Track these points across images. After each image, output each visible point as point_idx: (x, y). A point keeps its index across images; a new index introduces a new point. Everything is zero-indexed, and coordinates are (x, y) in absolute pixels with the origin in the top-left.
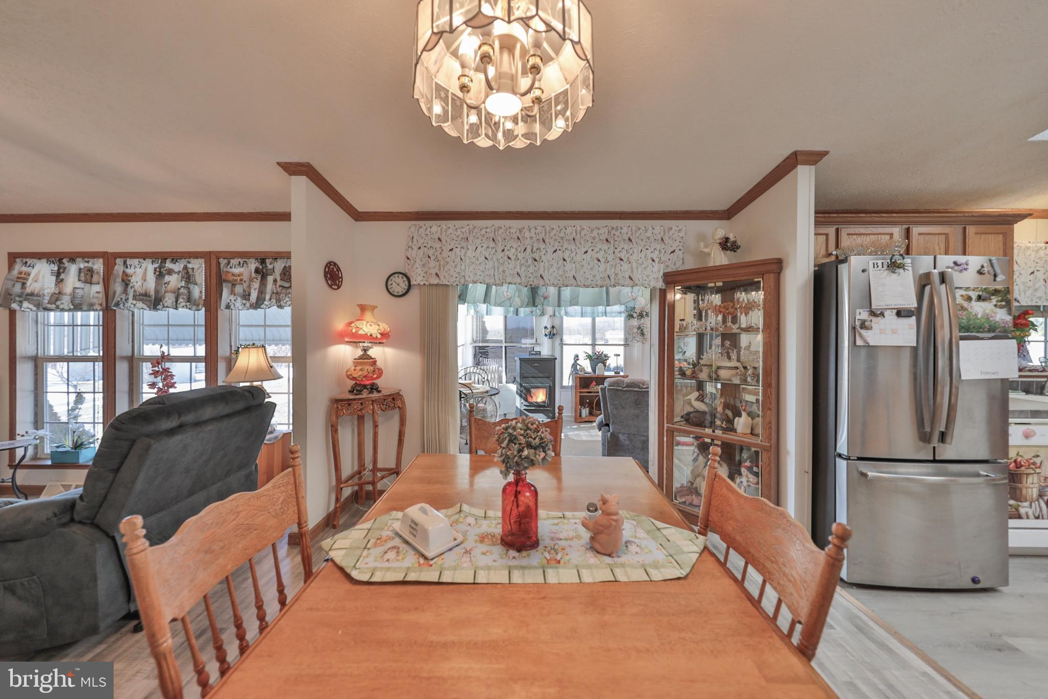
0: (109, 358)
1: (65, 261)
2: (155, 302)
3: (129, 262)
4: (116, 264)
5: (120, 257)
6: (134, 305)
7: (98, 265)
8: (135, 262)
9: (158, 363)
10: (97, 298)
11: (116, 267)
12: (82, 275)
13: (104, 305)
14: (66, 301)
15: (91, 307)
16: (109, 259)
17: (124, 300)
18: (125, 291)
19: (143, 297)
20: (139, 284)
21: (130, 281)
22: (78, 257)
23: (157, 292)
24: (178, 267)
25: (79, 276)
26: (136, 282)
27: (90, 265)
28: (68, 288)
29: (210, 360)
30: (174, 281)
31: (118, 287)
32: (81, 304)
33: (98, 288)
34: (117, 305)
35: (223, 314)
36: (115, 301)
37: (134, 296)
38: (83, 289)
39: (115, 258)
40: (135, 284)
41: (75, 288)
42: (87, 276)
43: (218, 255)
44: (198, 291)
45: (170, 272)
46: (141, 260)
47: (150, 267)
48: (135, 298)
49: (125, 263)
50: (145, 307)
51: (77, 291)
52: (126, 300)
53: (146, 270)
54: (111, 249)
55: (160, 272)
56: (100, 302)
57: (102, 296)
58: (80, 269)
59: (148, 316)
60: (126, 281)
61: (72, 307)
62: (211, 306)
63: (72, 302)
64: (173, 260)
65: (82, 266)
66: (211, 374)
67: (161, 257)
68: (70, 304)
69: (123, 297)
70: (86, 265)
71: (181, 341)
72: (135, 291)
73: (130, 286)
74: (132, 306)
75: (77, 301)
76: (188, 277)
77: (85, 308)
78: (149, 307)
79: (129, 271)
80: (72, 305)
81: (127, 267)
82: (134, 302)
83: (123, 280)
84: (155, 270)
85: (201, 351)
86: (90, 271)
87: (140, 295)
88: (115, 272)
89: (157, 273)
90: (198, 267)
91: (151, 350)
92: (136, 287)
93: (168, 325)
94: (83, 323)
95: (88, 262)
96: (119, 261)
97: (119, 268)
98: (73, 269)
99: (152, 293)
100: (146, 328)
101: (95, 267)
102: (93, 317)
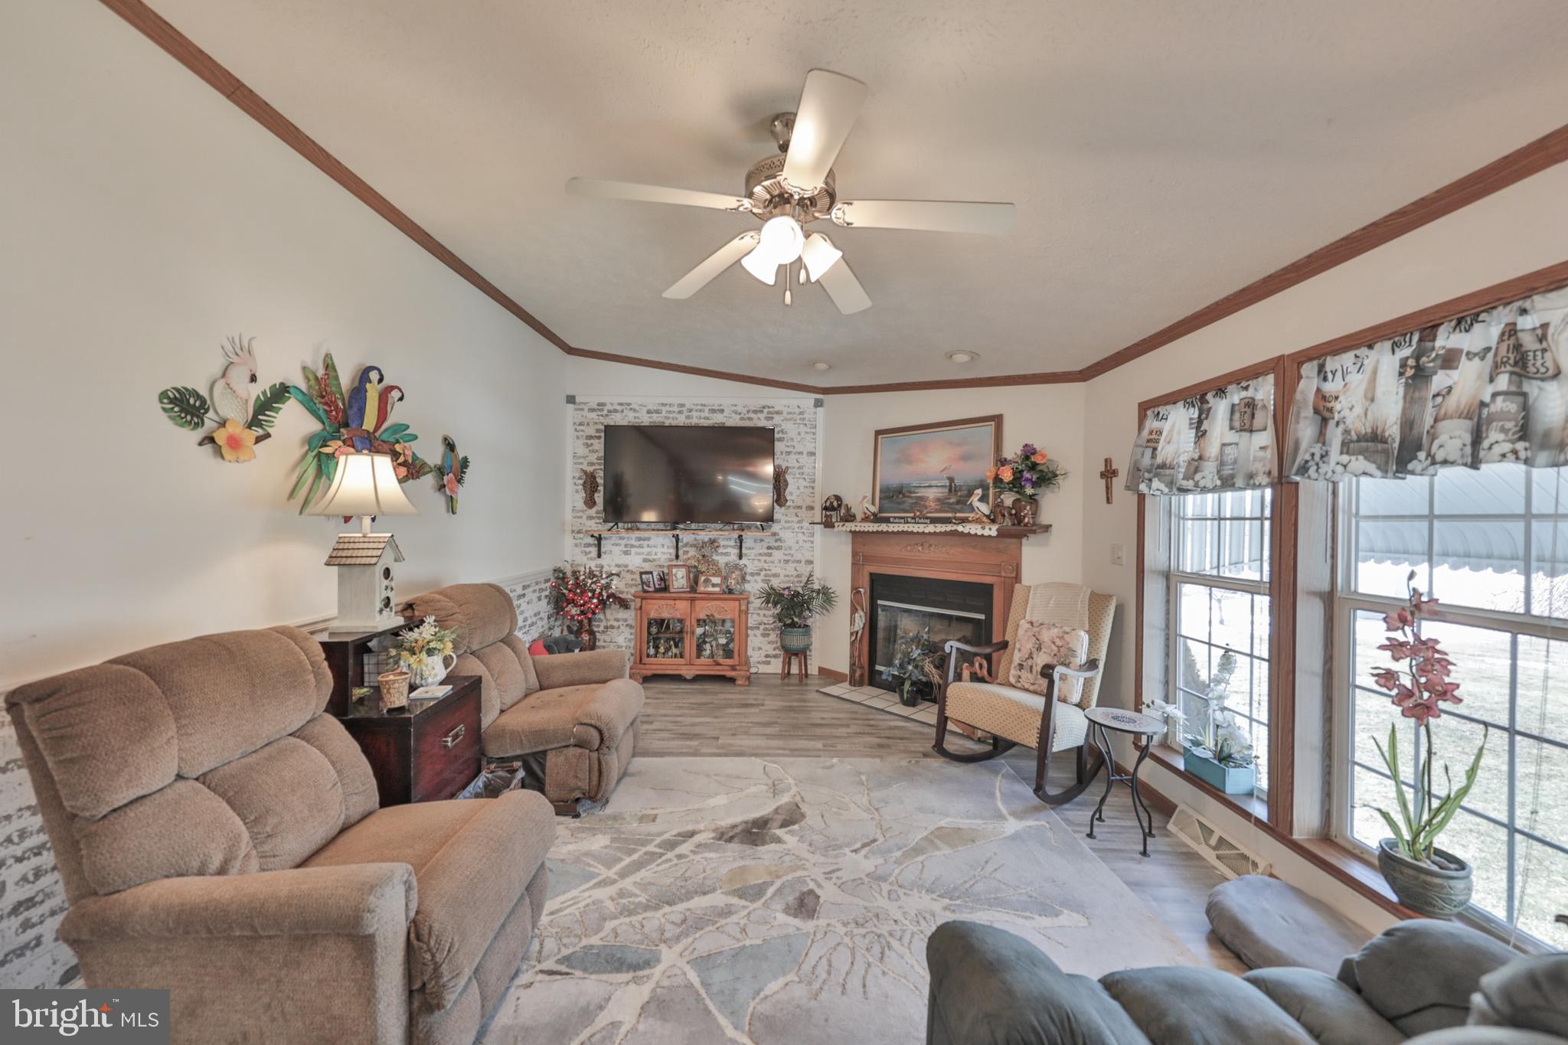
1: (1209, 397)
3: (1331, 364)
4: (1300, 377)
5: (1310, 359)
6: (1345, 466)
7: (1264, 391)
8: (1347, 358)
9: (1404, 621)
10: (1262, 459)
11: (1302, 384)
12: (1237, 416)
13: (1275, 473)
14: (1209, 474)
15: (1250, 482)
17: (1317, 458)
18: (1321, 437)
20: (1358, 410)
21: (1331, 410)
22: (1230, 383)
23: (1408, 424)
25: (1231, 420)
26: (1351, 411)
27: (1250, 393)
28: (1213, 449)
31: (1304, 430)
32: (1232, 476)
33: (1265, 438)
34: (1303, 470)
36: (1299, 461)
37: (1343, 444)
38: (1237, 444)
39: (1300, 364)
40: (1346, 413)
41: (1224, 445)
42: (1245, 417)
45: (1450, 360)
46: (1363, 351)
47: (1386, 362)
48: (1346, 447)
49: (1321, 368)
50: (1371, 468)
51: (1228, 450)
52: (1322, 457)
53: (1375, 372)
55: (1418, 368)
56: (1267, 469)
57: (1270, 454)
58: (1233, 406)
60: (1323, 414)
61: (1219, 483)
63: (1218, 472)
64: (1459, 322)
65: (1236, 400)
68: (1216, 477)
69: (1317, 450)
70: (1244, 394)
72: (1347, 432)
73: (1332, 424)
74: (1339, 469)
75: (1227, 471)
77: (1239, 482)
78: (1385, 471)
79: (1329, 387)
80: (1220, 478)
81: (1325, 379)
82: (1345, 458)
83: (1316, 411)
84: (1403, 364)
86: (1251, 405)
87: (1359, 440)
88: (1298, 396)
89: (1410, 372)
92: (1348, 421)
93: (1431, 517)
94: (1235, 515)
95: (1246, 388)
96: (1309, 369)
97: (1308, 384)
99: (1394, 432)
100: (1362, 524)
101: (1259, 396)
102: (1253, 501)
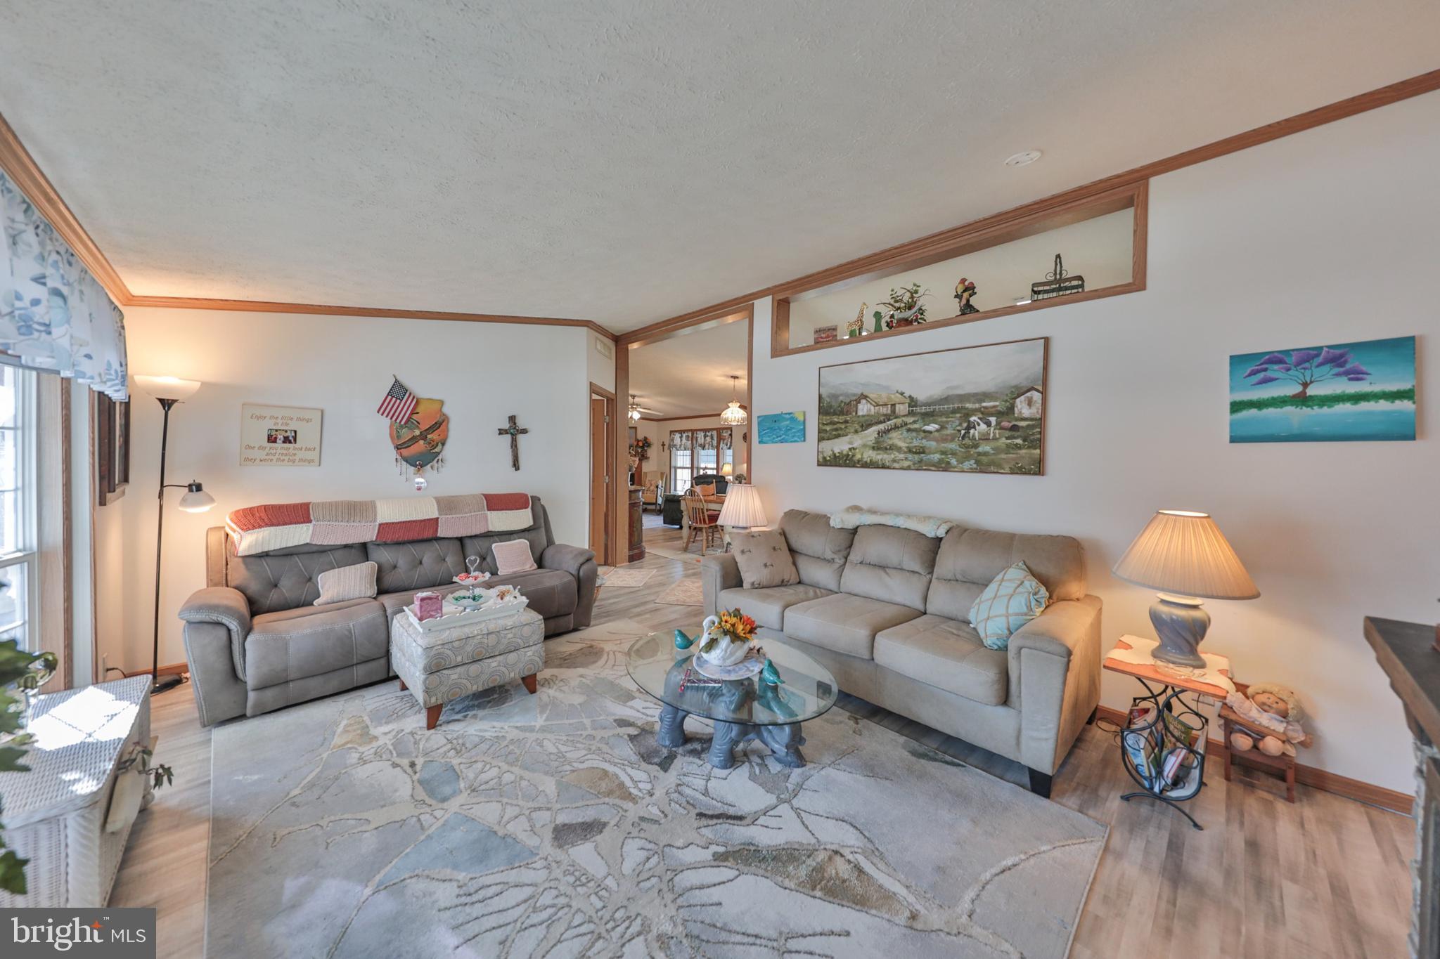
0: (692, 468)
2: (703, 448)
16: (693, 431)
19: (700, 445)
24: (709, 434)
29: (717, 469)
30: (708, 439)
35: (721, 451)
43: (720, 429)
44: (715, 443)
54: (693, 428)
59: (702, 452)
62: (718, 448)
66: (718, 472)
67: (705, 430)
71: (710, 462)
76: (712, 438)
85: (715, 466)
90: (715, 433)
91: (703, 465)
98: (684, 435)
